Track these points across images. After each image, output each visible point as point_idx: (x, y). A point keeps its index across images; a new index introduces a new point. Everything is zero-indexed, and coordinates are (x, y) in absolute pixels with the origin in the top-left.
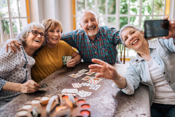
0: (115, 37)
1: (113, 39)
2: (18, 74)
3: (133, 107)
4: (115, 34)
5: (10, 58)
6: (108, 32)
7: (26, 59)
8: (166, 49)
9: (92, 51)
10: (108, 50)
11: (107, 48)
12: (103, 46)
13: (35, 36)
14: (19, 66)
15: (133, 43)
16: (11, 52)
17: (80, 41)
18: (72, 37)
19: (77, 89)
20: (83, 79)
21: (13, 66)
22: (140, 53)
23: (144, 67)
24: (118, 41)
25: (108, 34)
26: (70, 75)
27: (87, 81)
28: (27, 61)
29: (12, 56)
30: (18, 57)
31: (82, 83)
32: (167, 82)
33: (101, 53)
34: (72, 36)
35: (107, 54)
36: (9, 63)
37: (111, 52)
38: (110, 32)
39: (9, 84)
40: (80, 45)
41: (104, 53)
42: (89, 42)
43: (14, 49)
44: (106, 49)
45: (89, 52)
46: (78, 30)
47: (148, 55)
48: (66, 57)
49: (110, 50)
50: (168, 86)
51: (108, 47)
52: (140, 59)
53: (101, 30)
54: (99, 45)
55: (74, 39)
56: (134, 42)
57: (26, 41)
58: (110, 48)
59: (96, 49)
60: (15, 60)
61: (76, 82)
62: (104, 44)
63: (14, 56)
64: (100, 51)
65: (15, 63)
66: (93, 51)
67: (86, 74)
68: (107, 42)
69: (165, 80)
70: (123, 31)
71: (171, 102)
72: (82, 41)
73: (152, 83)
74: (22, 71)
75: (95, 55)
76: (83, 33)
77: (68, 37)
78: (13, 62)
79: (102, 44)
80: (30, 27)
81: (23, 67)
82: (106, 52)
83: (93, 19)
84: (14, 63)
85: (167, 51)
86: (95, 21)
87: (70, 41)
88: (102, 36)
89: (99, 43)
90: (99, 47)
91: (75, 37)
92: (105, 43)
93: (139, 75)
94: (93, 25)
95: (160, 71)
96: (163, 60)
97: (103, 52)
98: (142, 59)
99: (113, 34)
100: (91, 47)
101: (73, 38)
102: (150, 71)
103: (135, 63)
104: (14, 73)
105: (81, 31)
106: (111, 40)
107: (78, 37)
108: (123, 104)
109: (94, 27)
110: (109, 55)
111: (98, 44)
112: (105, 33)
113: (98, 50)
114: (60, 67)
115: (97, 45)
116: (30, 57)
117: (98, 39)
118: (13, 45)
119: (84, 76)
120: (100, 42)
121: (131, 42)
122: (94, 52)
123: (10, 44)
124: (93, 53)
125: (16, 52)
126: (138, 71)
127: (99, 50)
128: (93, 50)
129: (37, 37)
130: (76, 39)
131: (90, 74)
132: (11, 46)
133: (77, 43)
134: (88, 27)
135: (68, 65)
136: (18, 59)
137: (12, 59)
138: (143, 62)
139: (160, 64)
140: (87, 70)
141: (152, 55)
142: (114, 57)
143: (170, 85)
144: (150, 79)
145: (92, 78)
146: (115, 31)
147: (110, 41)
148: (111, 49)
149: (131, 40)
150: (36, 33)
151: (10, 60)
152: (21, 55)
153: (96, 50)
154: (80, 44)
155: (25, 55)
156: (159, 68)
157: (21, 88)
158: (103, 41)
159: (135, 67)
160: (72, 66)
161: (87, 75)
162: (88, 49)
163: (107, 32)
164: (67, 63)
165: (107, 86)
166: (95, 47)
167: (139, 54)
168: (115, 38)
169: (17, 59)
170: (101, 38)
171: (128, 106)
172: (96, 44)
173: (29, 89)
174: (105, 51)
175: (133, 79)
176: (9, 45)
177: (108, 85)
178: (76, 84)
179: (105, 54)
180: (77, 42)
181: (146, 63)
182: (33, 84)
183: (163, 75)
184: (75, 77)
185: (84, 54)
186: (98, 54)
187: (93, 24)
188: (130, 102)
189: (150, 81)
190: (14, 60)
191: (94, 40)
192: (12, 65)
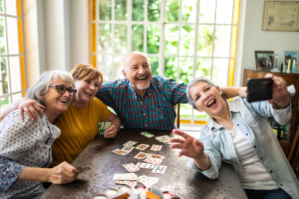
0: (176, 92)
1: (173, 96)
2: (38, 155)
3: (225, 196)
4: (175, 89)
5: (27, 129)
6: (166, 85)
7: (50, 130)
8: (254, 113)
9: (139, 111)
10: (163, 111)
11: (162, 108)
12: (157, 106)
13: (60, 95)
14: (40, 141)
15: (208, 104)
16: (30, 120)
17: (121, 98)
18: (108, 91)
19: (134, 174)
20: (136, 157)
21: (32, 142)
22: (217, 118)
23: (225, 138)
24: (180, 98)
25: (166, 88)
26: (113, 151)
27: (144, 161)
28: (51, 133)
29: (30, 126)
30: (39, 127)
31: (138, 164)
32: (258, 159)
33: (152, 116)
34: (108, 89)
35: (162, 117)
36: (26, 138)
37: (168, 114)
38: (168, 85)
39: (28, 171)
40: (120, 104)
41: (157, 116)
42: (136, 99)
43: (33, 115)
44: (160, 109)
45: (135, 114)
46: (117, 81)
47: (228, 121)
48: (103, 123)
49: (167, 111)
50: (260, 164)
51: (164, 108)
52: (218, 126)
53: (154, 82)
54: (151, 103)
55: (111, 94)
56: (210, 103)
57: (45, 99)
58: (167, 109)
59: (145, 109)
60: (35, 133)
61: (128, 163)
62: (158, 102)
63: (33, 126)
64: (152, 112)
65: (35, 137)
66: (140, 113)
67: (137, 148)
68: (163, 100)
69: (255, 155)
70: (192, 86)
71: (264, 186)
72: (125, 98)
73: (238, 160)
74: (43, 150)
75: (144, 119)
76: (125, 85)
77: (102, 91)
78: (31, 135)
79: (155, 103)
80: (52, 79)
81: (44, 143)
82: (161, 114)
83: (145, 65)
84: (32, 138)
85: (256, 116)
86: (148, 68)
87: (105, 97)
88: (155, 90)
89: (151, 101)
90: (150, 107)
91: (113, 91)
92: (160, 101)
93: (218, 149)
94: (145, 74)
95: (248, 144)
96: (252, 128)
97: (155, 114)
98: (221, 126)
99: (173, 88)
100: (138, 107)
101: (110, 92)
102: (234, 144)
103: (211, 132)
104: (32, 153)
105: (122, 82)
106: (170, 97)
107: (118, 91)
108: (210, 193)
109: (146, 76)
110: (164, 119)
111: (149, 103)
112: (160, 86)
113: (148, 112)
114: (92, 138)
115: (147, 104)
116: (53, 126)
117: (149, 94)
118: (31, 109)
119: (135, 152)
120: (153, 100)
121: (206, 103)
122: (142, 113)
123: (28, 107)
124: (140, 116)
125: (36, 120)
126: (216, 143)
127: (150, 111)
128: (141, 110)
129: (64, 95)
130: (114, 94)
131: (144, 149)
132: (30, 111)
133: (115, 100)
134: (138, 76)
135: (106, 135)
136: (39, 132)
137: (30, 131)
138: (222, 130)
139: (247, 135)
140: (136, 143)
141: (235, 121)
142: (171, 121)
143: (262, 162)
144: (235, 156)
145: (149, 156)
146: (175, 84)
147: (168, 98)
148: (169, 110)
149: (205, 100)
150: (61, 89)
151: (26, 133)
152: (44, 125)
153: (145, 112)
154: (120, 101)
155: (48, 124)
156: (247, 140)
157: (50, 176)
158: (157, 98)
159: (211, 138)
160: (113, 136)
161: (140, 151)
162: (132, 110)
163: (164, 84)
164: (105, 132)
165: (175, 167)
166: (145, 106)
167: (214, 120)
168: (175, 94)
169: (37, 132)
170: (154, 93)
171: (217, 196)
172: (146, 102)
173: (64, 179)
174: (159, 113)
175: (214, 156)
176: (25, 109)
177: (176, 165)
178: (128, 165)
179: (159, 117)
180: (115, 98)
181: (227, 132)
182: (71, 171)
183: (253, 149)
184: (123, 154)
185: (125, 117)
186: (149, 116)
187: (146, 71)
188: (218, 190)
189: (235, 158)
190: (32, 133)
191: (144, 97)
192: (30, 141)
